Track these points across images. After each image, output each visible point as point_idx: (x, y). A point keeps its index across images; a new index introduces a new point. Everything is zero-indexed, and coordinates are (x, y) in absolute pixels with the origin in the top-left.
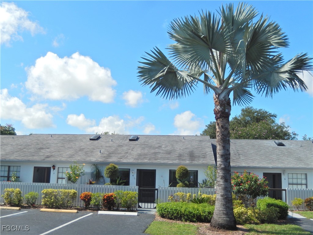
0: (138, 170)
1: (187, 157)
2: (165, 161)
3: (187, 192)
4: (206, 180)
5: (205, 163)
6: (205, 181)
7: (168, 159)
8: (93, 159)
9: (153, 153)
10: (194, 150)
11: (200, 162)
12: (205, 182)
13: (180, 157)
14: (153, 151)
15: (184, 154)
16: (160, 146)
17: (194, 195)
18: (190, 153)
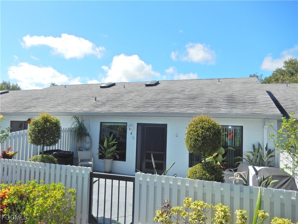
0: (138, 124)
1: (223, 103)
2: (181, 109)
3: (218, 197)
4: (259, 145)
5: (259, 113)
6: (257, 147)
7: (188, 106)
8: (77, 110)
9: (168, 98)
10: (234, 93)
11: (246, 110)
12: (257, 149)
13: (210, 104)
14: (169, 96)
15: (219, 99)
16: (183, 90)
17: (238, 212)
18: (227, 97)
